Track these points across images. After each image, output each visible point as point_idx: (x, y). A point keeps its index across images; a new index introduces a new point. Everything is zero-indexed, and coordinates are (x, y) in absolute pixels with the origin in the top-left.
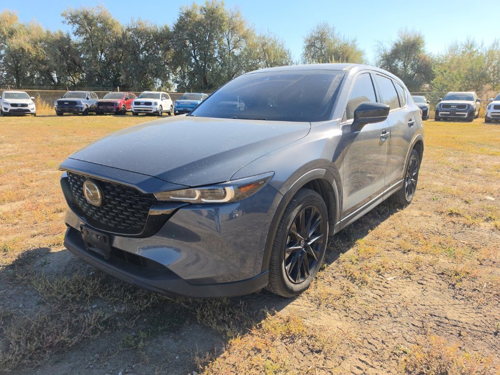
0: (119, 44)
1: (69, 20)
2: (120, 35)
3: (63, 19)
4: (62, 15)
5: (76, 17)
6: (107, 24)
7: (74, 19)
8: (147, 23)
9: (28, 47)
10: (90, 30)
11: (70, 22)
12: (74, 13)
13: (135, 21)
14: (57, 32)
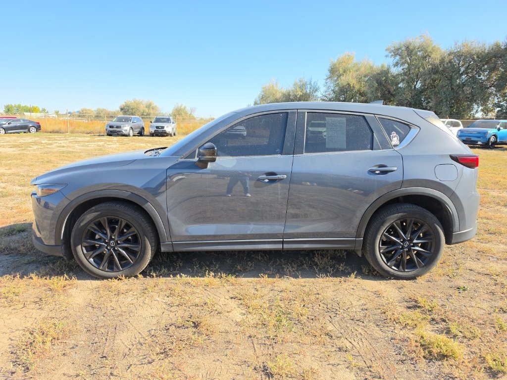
0: (435, 70)
1: (392, 53)
2: (437, 62)
3: (387, 53)
4: (386, 50)
5: (398, 49)
6: (426, 51)
7: (396, 52)
8: (474, 44)
9: (353, 82)
10: (410, 60)
11: (392, 55)
12: (397, 46)
13: (460, 44)
14: (380, 66)
